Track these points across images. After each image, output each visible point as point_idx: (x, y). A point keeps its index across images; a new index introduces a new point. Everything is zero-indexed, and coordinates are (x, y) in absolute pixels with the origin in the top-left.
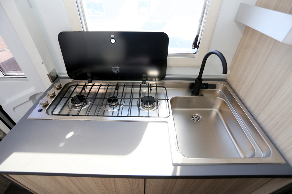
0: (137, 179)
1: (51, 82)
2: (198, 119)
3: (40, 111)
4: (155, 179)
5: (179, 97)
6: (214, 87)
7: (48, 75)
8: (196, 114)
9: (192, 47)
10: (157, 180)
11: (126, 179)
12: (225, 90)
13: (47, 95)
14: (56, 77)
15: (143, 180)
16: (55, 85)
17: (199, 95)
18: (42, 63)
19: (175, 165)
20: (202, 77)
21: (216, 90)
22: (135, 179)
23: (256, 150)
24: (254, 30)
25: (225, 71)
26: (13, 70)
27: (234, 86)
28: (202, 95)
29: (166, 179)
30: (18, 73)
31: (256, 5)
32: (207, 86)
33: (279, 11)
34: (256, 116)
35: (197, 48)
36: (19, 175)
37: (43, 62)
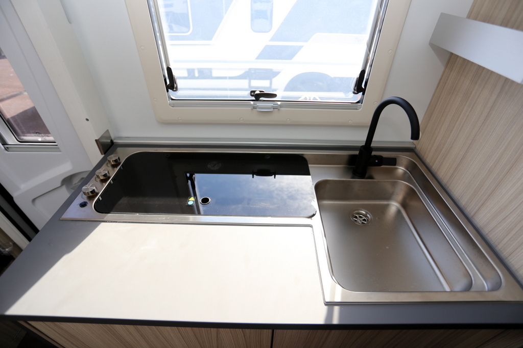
0: (259, 331)
1: (102, 154)
2: (364, 220)
3: (83, 205)
4: (290, 330)
5: (330, 180)
6: (393, 162)
7: (96, 140)
8: (361, 210)
9: (353, 90)
10: (294, 331)
11: (239, 331)
12: (412, 168)
13: (95, 176)
14: (110, 144)
15: (270, 331)
16: (108, 158)
17: (366, 176)
18: (87, 120)
19: (330, 305)
20: (373, 145)
21: (397, 168)
22: (255, 330)
23: (474, 277)
24: (465, 60)
25: (415, 135)
26: (34, 131)
27: (428, 159)
28: (371, 177)
29: (312, 331)
30: (43, 137)
31: (469, 17)
32: (381, 161)
33: (512, 27)
34: (472, 214)
35: (362, 93)
36: (46, 323)
37: (88, 118)
